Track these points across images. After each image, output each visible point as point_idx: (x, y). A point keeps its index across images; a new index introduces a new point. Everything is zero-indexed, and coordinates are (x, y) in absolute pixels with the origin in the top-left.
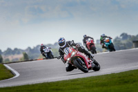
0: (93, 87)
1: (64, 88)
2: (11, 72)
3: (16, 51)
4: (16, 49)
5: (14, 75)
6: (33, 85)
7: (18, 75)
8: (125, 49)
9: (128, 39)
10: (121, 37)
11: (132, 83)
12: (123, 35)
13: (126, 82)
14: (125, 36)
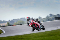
0: (37, 37)
1: (24, 38)
2: (2, 31)
3: (4, 22)
4: (4, 21)
5: (3, 32)
6: (11, 37)
7: (4, 32)
8: (51, 21)
9: (53, 16)
10: (50, 16)
11: (54, 36)
12: (50, 14)
13: (51, 35)
14: (51, 15)
